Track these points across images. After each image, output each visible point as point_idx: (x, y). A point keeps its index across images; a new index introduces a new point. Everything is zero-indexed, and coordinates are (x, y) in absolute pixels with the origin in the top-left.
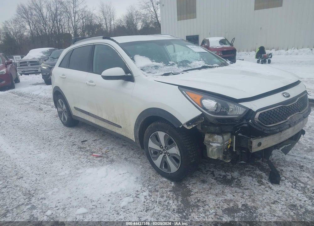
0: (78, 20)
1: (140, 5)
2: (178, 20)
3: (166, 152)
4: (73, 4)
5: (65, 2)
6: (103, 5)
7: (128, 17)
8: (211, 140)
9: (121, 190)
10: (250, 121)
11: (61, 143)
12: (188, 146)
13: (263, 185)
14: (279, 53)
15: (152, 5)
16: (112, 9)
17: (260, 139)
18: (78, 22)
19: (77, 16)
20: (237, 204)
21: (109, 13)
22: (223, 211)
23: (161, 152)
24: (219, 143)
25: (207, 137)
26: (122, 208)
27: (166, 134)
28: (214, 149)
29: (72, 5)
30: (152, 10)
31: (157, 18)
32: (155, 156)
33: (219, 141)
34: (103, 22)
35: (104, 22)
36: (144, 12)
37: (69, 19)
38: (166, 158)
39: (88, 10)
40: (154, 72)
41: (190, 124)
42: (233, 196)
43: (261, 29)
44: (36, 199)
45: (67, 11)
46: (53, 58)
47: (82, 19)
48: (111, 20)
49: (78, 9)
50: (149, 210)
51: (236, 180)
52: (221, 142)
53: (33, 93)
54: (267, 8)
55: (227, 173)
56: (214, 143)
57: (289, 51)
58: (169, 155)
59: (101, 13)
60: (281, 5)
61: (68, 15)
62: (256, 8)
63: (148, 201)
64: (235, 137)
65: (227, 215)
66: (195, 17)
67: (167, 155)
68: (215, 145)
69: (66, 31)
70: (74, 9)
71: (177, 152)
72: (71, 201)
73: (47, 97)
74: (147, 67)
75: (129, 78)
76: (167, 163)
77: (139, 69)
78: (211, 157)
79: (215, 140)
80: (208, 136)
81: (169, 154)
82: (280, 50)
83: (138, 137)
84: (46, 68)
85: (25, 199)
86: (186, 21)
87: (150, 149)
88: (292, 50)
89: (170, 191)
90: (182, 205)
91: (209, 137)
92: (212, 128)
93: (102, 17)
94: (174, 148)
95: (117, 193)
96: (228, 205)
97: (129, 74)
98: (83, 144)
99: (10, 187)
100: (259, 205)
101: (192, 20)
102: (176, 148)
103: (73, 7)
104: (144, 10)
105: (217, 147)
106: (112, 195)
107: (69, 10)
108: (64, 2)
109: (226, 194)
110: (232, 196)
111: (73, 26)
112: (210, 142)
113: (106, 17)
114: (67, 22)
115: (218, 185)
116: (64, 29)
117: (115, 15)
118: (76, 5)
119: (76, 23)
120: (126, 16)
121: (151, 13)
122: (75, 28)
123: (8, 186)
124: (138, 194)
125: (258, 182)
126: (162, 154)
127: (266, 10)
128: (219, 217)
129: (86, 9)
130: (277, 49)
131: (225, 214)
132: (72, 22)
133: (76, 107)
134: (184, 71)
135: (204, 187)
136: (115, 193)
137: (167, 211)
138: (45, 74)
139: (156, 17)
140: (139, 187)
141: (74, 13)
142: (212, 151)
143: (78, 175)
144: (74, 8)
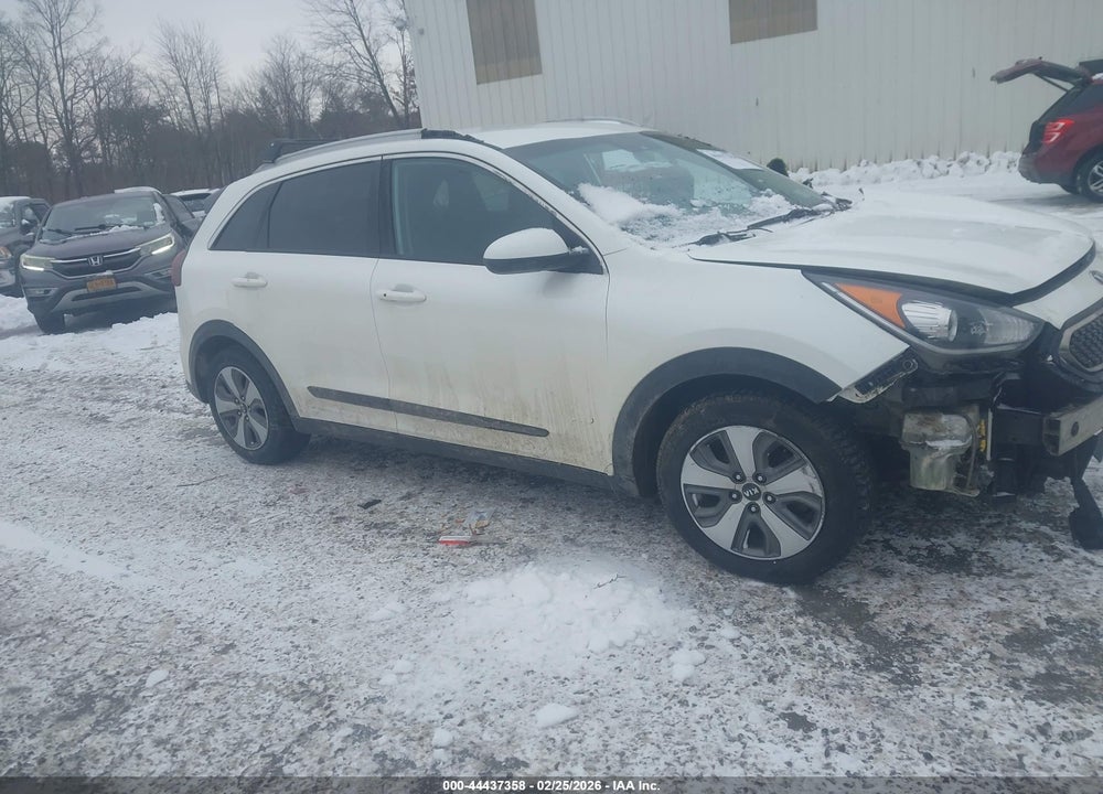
0: (75, 93)
1: (315, 33)
2: (478, 83)
3: (756, 491)
4: (52, 32)
5: (13, 25)
6: (170, 35)
7: (272, 76)
8: (928, 431)
9: (638, 634)
10: (1050, 358)
11: (284, 518)
12: (853, 460)
13: (1065, 557)
14: (823, 181)
15: (358, 32)
16: (206, 47)
17: (1076, 414)
18: (75, 100)
19: (69, 78)
20: (1032, 621)
21: (199, 64)
22: (1004, 644)
23: (734, 496)
24: (957, 438)
25: (910, 424)
26: (684, 685)
27: (761, 431)
28: (941, 457)
29: (48, 37)
30: (360, 47)
31: (379, 76)
32: (710, 511)
33: (956, 432)
34: (177, 99)
35: (180, 97)
36: (331, 57)
37: (39, 89)
38: (758, 510)
39: (114, 57)
40: (666, 235)
41: (871, 384)
42: (1002, 599)
43: (757, 104)
44: (349, 705)
45: (27, 61)
46: (59, 231)
47: (94, 88)
48: (206, 88)
49: (74, 53)
50: (777, 676)
51: (975, 556)
52: (964, 433)
53: (16, 365)
54: (769, 36)
55: (933, 540)
56: (941, 439)
57: (852, 172)
58: (773, 501)
59: (168, 66)
60: (811, 24)
61: (35, 73)
62: (736, 37)
63: (754, 652)
64: (990, 415)
65: (1025, 654)
66: (536, 69)
67: (760, 502)
68: (944, 445)
69: (32, 133)
70: (58, 50)
71: (811, 485)
72: (486, 692)
73: (87, 375)
74: (635, 219)
75: (578, 260)
76: (764, 530)
77: (616, 229)
78: (924, 488)
79: (944, 430)
80: (916, 421)
81: (769, 498)
82: (822, 169)
83: (629, 457)
84: (42, 269)
85: (309, 712)
86: (504, 83)
87: (689, 490)
88: (862, 169)
89: (799, 614)
90: (869, 647)
91: (921, 423)
92: (933, 394)
93: (173, 79)
94: (798, 473)
95: (630, 644)
96: (1008, 625)
97: (579, 249)
98: (372, 512)
99: (214, 684)
100: (1094, 613)
101: (526, 80)
102: (805, 472)
103: (50, 44)
104: (330, 50)
105: (954, 449)
106: (615, 652)
107: (36, 57)
108: (10, 23)
109: (975, 598)
110: (998, 601)
111: (57, 115)
112: (925, 437)
113: (186, 79)
114: (33, 101)
115: (934, 577)
116: (24, 126)
117: (221, 71)
118: (63, 39)
119: (69, 103)
120: (265, 75)
121: (358, 60)
122: (68, 122)
123: (201, 682)
124: (705, 638)
125: (1047, 553)
126: (738, 500)
127: (766, 43)
128: (1005, 663)
129: (105, 51)
130: (814, 168)
131: (1017, 651)
132: (53, 99)
133: (317, 389)
134: (750, 228)
135: (895, 586)
136: (625, 645)
137: (833, 669)
138: (39, 292)
139: (378, 74)
140: (690, 617)
141: (57, 66)
142: (931, 466)
143: (442, 610)
144: (55, 48)
